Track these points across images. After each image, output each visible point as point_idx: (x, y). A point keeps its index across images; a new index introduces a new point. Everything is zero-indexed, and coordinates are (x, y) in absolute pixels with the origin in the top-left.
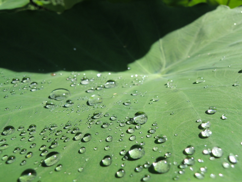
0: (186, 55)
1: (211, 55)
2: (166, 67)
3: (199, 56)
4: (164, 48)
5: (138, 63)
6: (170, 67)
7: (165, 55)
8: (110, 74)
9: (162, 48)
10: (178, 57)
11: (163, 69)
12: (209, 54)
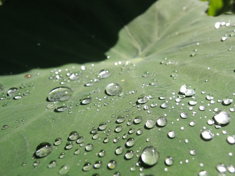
0: (156, 38)
1: (180, 34)
2: (142, 50)
3: (168, 36)
4: (132, 34)
5: (114, 50)
6: (146, 50)
7: (136, 40)
8: (93, 65)
9: (130, 34)
10: (149, 40)
11: (141, 53)
12: (177, 33)
